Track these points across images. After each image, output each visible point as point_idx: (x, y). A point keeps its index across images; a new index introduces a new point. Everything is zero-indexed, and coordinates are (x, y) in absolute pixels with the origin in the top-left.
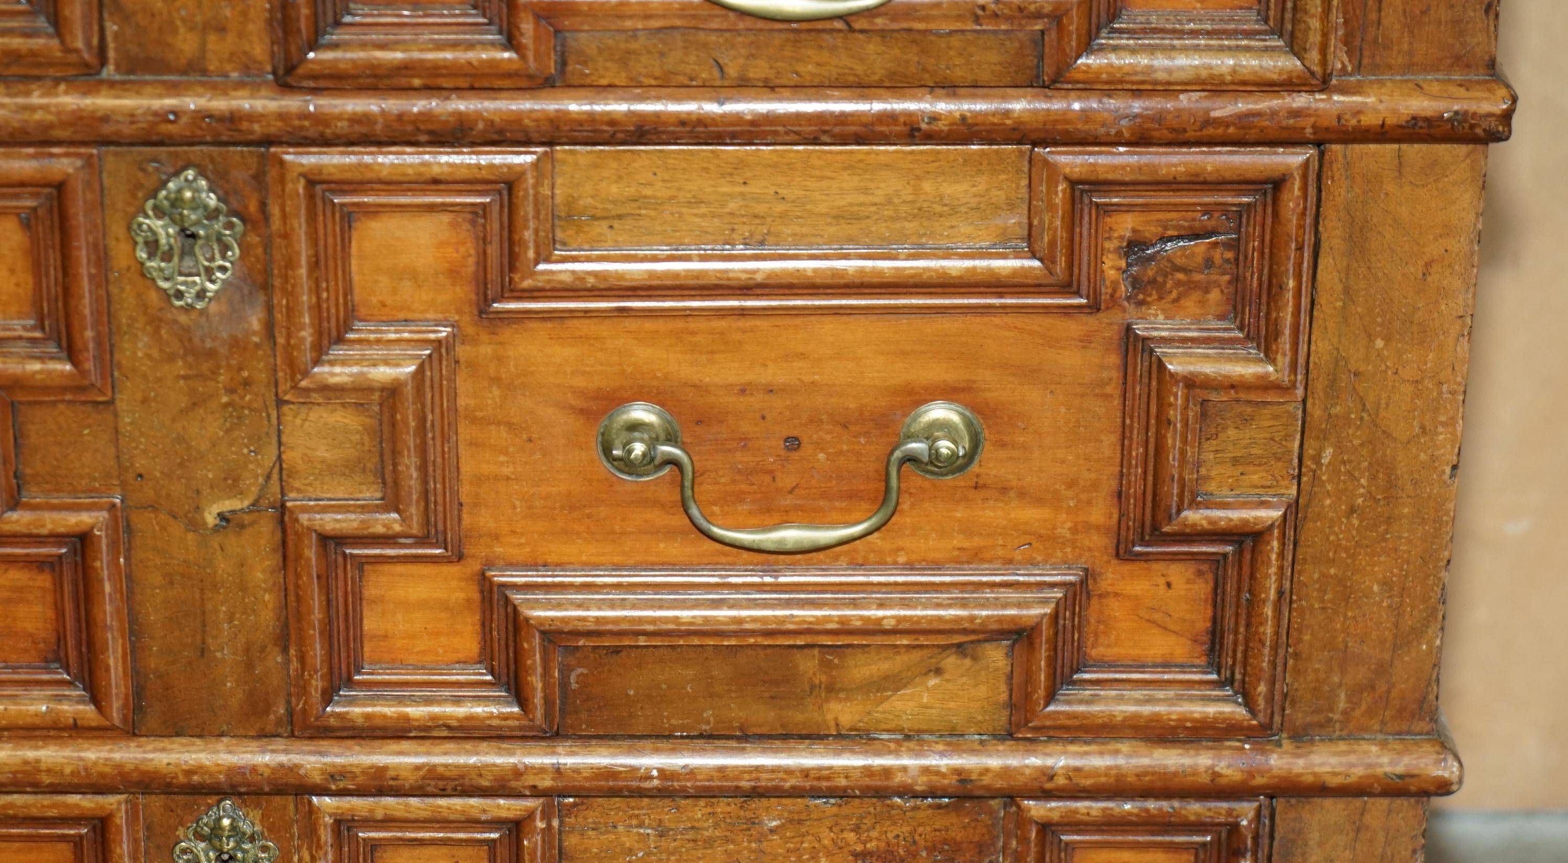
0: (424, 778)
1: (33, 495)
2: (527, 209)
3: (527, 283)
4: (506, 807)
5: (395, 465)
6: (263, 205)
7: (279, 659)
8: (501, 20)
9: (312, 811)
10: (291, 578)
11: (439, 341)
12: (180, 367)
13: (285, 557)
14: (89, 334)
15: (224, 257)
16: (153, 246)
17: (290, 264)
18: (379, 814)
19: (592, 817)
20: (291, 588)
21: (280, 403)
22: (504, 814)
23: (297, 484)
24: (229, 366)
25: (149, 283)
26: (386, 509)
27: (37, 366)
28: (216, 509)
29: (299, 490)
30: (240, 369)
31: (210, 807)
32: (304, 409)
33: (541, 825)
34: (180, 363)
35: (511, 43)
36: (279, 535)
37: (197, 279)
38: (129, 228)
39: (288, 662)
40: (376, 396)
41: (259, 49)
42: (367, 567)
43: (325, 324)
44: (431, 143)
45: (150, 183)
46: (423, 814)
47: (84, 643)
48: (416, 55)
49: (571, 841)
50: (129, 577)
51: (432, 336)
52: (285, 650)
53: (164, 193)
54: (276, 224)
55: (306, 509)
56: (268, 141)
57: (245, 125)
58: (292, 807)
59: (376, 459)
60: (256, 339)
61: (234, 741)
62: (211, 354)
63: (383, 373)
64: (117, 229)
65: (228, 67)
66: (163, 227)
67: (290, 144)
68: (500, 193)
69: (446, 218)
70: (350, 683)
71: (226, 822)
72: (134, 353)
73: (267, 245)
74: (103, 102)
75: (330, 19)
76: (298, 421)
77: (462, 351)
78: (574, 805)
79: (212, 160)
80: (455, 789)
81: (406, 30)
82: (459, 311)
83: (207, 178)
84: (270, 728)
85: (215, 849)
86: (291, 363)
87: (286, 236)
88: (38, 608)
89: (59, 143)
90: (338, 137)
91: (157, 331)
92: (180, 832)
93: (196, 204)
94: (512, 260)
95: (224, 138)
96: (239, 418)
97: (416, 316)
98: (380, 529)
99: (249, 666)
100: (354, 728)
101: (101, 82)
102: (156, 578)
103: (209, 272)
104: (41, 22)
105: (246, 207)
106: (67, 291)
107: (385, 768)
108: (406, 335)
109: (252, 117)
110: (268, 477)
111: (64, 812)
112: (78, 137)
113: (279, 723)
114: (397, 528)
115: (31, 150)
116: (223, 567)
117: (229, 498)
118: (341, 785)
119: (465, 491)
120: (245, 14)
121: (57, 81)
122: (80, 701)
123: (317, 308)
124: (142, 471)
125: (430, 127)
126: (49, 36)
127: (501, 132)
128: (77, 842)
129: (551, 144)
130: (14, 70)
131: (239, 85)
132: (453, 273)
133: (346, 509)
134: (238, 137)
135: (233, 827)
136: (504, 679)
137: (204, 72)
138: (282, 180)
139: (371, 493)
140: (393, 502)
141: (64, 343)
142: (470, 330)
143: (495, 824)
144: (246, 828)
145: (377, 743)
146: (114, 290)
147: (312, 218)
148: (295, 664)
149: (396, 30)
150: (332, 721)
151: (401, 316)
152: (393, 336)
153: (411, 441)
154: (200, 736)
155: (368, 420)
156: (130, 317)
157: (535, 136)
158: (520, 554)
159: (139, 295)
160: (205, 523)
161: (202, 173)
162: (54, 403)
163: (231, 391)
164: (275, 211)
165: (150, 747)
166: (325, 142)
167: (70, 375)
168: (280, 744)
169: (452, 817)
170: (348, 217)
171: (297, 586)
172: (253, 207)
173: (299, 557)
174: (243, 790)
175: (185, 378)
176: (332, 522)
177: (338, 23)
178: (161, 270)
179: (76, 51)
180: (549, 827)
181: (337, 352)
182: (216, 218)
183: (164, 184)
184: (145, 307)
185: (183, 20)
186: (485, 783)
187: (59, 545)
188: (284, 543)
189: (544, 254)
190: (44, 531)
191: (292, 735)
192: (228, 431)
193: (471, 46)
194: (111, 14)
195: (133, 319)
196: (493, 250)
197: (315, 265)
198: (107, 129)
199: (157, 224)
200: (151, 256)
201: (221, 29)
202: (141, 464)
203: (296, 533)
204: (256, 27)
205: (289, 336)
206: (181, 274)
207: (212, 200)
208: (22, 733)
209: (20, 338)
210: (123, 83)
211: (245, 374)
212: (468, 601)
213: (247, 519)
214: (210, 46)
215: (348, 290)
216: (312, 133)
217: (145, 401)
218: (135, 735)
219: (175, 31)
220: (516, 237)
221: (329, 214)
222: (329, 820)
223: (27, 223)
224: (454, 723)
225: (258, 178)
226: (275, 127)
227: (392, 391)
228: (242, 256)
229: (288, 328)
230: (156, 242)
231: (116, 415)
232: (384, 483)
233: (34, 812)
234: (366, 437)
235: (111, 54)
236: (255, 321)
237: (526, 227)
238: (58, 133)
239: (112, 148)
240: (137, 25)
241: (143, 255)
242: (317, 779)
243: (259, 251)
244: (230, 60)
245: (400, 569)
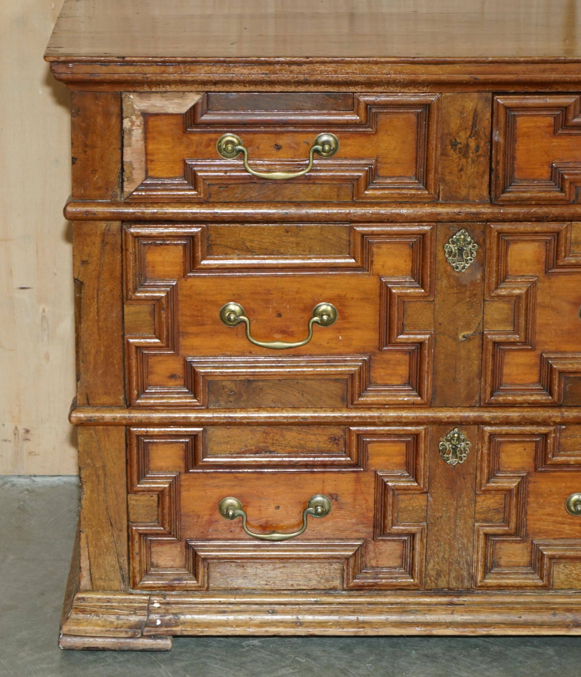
0: (521, 419)
1: (407, 329)
2: (563, 241)
3: (561, 263)
4: (543, 429)
5: (518, 320)
6: (484, 241)
7: (478, 382)
8: (559, 184)
9: (483, 431)
10: (484, 356)
11: (533, 282)
12: (455, 290)
13: (482, 349)
14: (428, 280)
15: (471, 256)
16: (450, 253)
17: (491, 258)
18: (504, 432)
19: (569, 433)
20: (484, 359)
21: (484, 300)
22: (543, 432)
23: (487, 326)
24: (470, 290)
25: (448, 264)
26: (514, 334)
27: (412, 290)
28: (462, 334)
29: (488, 328)
30: (474, 290)
31: (451, 431)
32: (492, 303)
33: (553, 435)
34: (455, 289)
35: (562, 190)
36: (481, 342)
37: (463, 263)
38: (443, 247)
39: (481, 382)
40: (514, 298)
41: (485, 193)
42: (506, 353)
43: (499, 277)
44: (535, 221)
45: (451, 234)
46: (517, 432)
47: (418, 377)
48: (534, 195)
49: (563, 440)
50: (434, 356)
51: (531, 280)
52: (480, 379)
53: (454, 237)
54: (488, 246)
55: (489, 334)
56: (488, 221)
57: (481, 216)
58: (477, 430)
59: (512, 318)
60: (479, 281)
61: (462, 408)
62: (465, 286)
63: (517, 292)
64: (440, 248)
65: (475, 199)
66: (454, 247)
67: (493, 222)
68: (554, 236)
69: (537, 244)
70: (499, 390)
71: (456, 435)
72: (442, 286)
73: (485, 252)
74: (440, 210)
75: (508, 184)
76: (489, 307)
77: (539, 285)
78: (564, 429)
79: (470, 226)
80: (530, 423)
81: (531, 187)
82: (539, 272)
83: (468, 232)
84: (473, 404)
85: (452, 444)
86: (489, 288)
87: (491, 249)
88: (404, 367)
89: (424, 222)
90: (508, 219)
91: (449, 279)
92: (441, 439)
93: (465, 240)
94: (557, 256)
95: (474, 220)
96: (472, 306)
97: (526, 274)
98: (512, 340)
99: (469, 384)
100: (499, 404)
101: (437, 204)
102: (442, 356)
103: (467, 260)
104: (421, 186)
105: (479, 241)
106: (423, 267)
107: (509, 416)
108: (523, 280)
109: (483, 213)
110: (479, 324)
111: (405, 432)
112: (431, 220)
113: (476, 402)
114: (518, 340)
115: (417, 224)
116: (463, 353)
117: (467, 331)
118: (495, 421)
119: (537, 328)
120: (482, 183)
121: (425, 203)
122: (415, 396)
123: (497, 272)
124: (441, 322)
125: (536, 216)
126: (424, 190)
127: (557, 217)
128: (407, 443)
129: (571, 221)
130: (413, 200)
131: (479, 204)
132: (538, 261)
133: (502, 334)
134: (479, 220)
135: (458, 437)
136: (546, 388)
137: (468, 200)
138: (490, 232)
139: (510, 328)
140: (516, 332)
141: (420, 283)
142: (542, 279)
143: (540, 435)
144: (462, 437)
145: (506, 409)
146: (437, 266)
147: (498, 245)
148: (483, 383)
149: (527, 187)
150: (493, 401)
151: (522, 274)
152: (520, 280)
153: (523, 311)
154: (451, 407)
155: (510, 306)
156: (441, 275)
157: (567, 219)
158: (553, 348)
159: (445, 268)
160: (459, 339)
161: (467, 230)
162: (416, 301)
163: (470, 297)
164: (488, 241)
165: (436, 410)
166: (504, 221)
167: (423, 293)
168: (476, 409)
169: (526, 433)
170: (508, 243)
171: (486, 358)
172: (481, 240)
173: (487, 349)
174: (464, 424)
175: (456, 293)
176: (497, 338)
177: (510, 185)
178: (452, 260)
179: (432, 194)
180: (556, 436)
181: (503, 285)
182: (470, 244)
183: (455, 234)
184: (446, 271)
185: (463, 185)
186: (539, 420)
187: (413, 346)
188: (482, 344)
189: (567, 254)
190: (410, 341)
191: (480, 407)
192: (468, 310)
193: (550, 192)
194: (442, 183)
195: (442, 275)
196: (552, 254)
197: (498, 259)
198: (439, 217)
199: (451, 246)
200: (450, 256)
201: (474, 187)
202: (441, 320)
203: (487, 342)
204: (485, 186)
205: (489, 280)
206: (458, 261)
207: (469, 239)
208: (397, 406)
209: (407, 282)
210: (445, 203)
211: (475, 292)
212: (536, 363)
213: (472, 337)
214: (471, 193)
215: (507, 266)
216: (501, 218)
217: (444, 300)
218: (431, 407)
219: (461, 188)
220: (559, 249)
221: (503, 243)
222: (488, 434)
223: (412, 246)
224: (530, 402)
225: (484, 232)
226: (490, 217)
227: (519, 297)
228: (476, 256)
229: (489, 278)
230: (452, 251)
231: (434, 305)
232: (514, 326)
233: (397, 432)
234: (510, 311)
235: (441, 195)
236: (479, 276)
237: (562, 246)
238: (425, 219)
239: (440, 223)
240: (450, 186)
241: (447, 256)
242: (488, 420)
243: (482, 254)
244: (476, 196)
245: (515, 353)
